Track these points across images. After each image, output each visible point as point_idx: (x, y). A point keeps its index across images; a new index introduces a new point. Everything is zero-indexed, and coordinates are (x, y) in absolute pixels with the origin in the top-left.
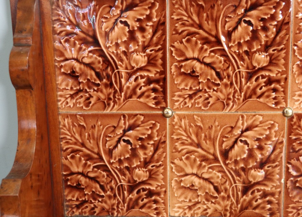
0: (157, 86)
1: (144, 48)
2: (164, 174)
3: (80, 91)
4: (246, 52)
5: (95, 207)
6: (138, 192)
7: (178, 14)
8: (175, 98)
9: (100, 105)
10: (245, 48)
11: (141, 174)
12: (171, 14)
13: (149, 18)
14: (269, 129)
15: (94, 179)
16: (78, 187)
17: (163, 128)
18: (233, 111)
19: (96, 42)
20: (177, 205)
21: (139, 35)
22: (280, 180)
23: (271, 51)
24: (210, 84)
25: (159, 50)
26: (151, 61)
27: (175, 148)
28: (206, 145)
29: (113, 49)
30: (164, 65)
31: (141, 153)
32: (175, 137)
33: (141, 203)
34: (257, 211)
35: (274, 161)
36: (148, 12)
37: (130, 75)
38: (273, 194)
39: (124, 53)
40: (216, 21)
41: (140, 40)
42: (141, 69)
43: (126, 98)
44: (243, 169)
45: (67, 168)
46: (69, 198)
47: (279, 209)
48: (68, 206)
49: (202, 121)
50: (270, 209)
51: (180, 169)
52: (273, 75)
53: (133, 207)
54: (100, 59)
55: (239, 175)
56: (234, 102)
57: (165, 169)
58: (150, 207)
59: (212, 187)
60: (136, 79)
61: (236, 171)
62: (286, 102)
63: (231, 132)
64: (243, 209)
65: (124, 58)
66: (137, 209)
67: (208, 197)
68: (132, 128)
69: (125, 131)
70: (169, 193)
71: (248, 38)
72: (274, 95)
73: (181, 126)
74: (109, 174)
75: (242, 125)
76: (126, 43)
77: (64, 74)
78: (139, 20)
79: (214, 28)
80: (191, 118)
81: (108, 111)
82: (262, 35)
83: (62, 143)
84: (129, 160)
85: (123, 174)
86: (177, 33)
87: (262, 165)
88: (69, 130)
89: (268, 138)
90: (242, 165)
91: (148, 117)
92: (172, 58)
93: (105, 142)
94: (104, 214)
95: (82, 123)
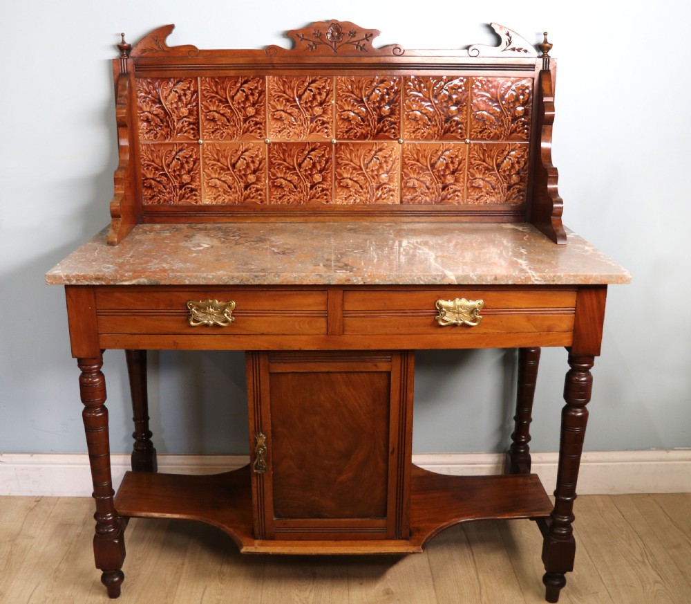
0: (194, 127)
1: (187, 105)
2: (200, 178)
3: (151, 130)
4: (243, 107)
5: (161, 199)
6: (185, 189)
7: (205, 86)
8: (205, 134)
9: (162, 138)
10: (242, 105)
11: (186, 178)
12: (201, 86)
13: (189, 88)
14: (257, 151)
15: (159, 182)
16: (151, 187)
17: (198, 151)
18: (237, 141)
19: (160, 102)
20: (208, 197)
21: (183, 98)
22: (265, 181)
23: (256, 106)
24: (224, 125)
25: (195, 106)
26: (191, 112)
27: (205, 162)
28: (223, 160)
29: (170, 106)
30: (198, 115)
31: (186, 166)
32: (205, 156)
33: (187, 196)
34: (253, 200)
35: (261, 170)
36: (188, 85)
37: (179, 120)
38: (262, 190)
39: (176, 108)
40: (225, 90)
41: (185, 101)
42: (185, 117)
43: (177, 134)
44: (244, 175)
45: (144, 176)
46: (145, 194)
47: (266, 199)
48: (145, 199)
49: (220, 147)
50: (261, 199)
51: (208, 175)
52: (258, 120)
54: (163, 112)
55: (242, 178)
56: (237, 135)
57: (200, 175)
58: (192, 199)
59: (227, 186)
60: (183, 123)
61: (240, 176)
62: (266, 135)
63: (236, 153)
64: (245, 199)
65: (176, 111)
66: (183, 200)
67: (225, 192)
68: (180, 150)
69: (177, 153)
70: (202, 190)
71: (243, 100)
72: (259, 131)
73: (208, 150)
74: (168, 179)
75: (242, 148)
76: (177, 102)
77: (143, 120)
78: (183, 90)
79: (224, 94)
80: (213, 145)
81: (167, 141)
82: (251, 98)
83: (142, 160)
84: (179, 170)
85: (176, 179)
86: (205, 97)
87: (254, 172)
88: (145, 153)
89: (257, 156)
90: (243, 172)
91: (189, 145)
92: (202, 110)
93: (166, 159)
94: (166, 203)
95: (153, 149)
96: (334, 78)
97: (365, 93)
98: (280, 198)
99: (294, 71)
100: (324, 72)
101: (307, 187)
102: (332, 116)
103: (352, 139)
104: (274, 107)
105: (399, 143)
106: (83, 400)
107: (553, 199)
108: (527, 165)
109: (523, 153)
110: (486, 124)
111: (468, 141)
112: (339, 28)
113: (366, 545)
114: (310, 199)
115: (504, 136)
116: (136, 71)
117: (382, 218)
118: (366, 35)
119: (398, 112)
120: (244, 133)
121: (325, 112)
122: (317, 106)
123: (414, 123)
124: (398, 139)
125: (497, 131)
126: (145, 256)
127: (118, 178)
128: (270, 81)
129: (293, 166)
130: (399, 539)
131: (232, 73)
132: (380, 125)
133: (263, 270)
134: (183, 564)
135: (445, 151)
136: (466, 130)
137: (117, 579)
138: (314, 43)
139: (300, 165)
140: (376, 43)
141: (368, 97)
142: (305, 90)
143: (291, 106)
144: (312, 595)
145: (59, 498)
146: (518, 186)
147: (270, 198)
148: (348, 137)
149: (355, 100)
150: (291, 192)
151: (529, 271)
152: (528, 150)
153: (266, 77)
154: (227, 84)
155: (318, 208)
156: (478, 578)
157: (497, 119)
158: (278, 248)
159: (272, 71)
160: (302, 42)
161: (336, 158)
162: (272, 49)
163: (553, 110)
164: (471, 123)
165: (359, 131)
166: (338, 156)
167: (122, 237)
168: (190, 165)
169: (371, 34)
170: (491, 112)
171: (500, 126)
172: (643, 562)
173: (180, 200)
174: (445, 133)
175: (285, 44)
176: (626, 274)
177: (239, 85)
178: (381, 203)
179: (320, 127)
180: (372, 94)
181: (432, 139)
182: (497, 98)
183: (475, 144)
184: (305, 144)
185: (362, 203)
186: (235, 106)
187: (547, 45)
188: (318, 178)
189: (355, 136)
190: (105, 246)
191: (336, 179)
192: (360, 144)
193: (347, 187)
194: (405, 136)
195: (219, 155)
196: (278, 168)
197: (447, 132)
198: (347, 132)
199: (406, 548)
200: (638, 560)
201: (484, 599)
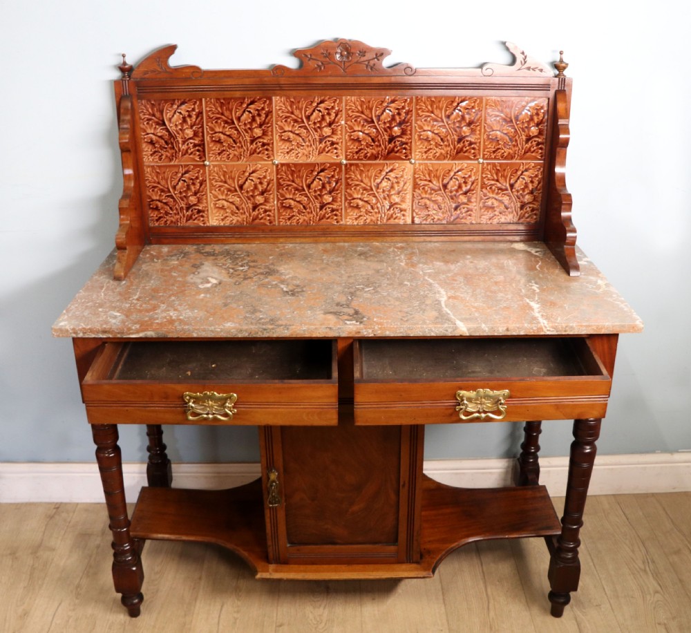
0: (200, 148)
1: (192, 127)
2: (206, 199)
3: (156, 152)
4: (249, 129)
5: (167, 220)
6: (192, 211)
7: (210, 107)
8: (210, 155)
9: (167, 160)
10: (249, 126)
11: (193, 200)
12: (206, 107)
13: (193, 110)
14: (265, 172)
15: (166, 204)
16: (157, 209)
17: (204, 172)
18: (244, 162)
19: (164, 124)
20: (215, 218)
21: (188, 119)
22: (273, 202)
23: (263, 127)
24: (230, 147)
25: (200, 127)
26: (196, 134)
27: (212, 184)
28: (230, 181)
29: (174, 128)
30: (203, 136)
31: (192, 187)
32: (212, 178)
33: (194, 217)
34: (262, 221)
35: (269, 191)
36: (193, 107)
37: (184, 143)
38: (270, 211)
39: (181, 130)
40: (231, 111)
41: (189, 122)
42: (190, 138)
43: (182, 155)
44: (252, 196)
45: (150, 197)
46: (152, 215)
47: (275, 220)
48: (152, 220)
49: (227, 168)
50: (269, 220)
51: (215, 197)
52: (265, 141)
53: (189, 220)
54: (167, 133)
55: (249, 199)
56: (244, 157)
57: (207, 197)
58: (199, 220)
59: (234, 207)
60: (188, 145)
61: (248, 197)
62: (274, 156)
63: (243, 174)
64: (254, 220)
65: (180, 132)
66: (191, 221)
67: (233, 213)
68: (186, 172)
69: (183, 175)
70: (210, 211)
71: (250, 121)
72: (266, 152)
73: (214, 171)
74: (175, 200)
75: (250, 170)
76: (181, 124)
78: (188, 111)
79: (230, 115)
80: (220, 166)
81: (172, 163)
82: (257, 119)
83: (147, 182)
84: (185, 191)
85: (183, 200)
86: (210, 118)
87: (262, 193)
88: (150, 175)
89: (265, 177)
90: (251, 194)
91: (196, 166)
92: (208, 132)
93: (171, 181)
94: (173, 225)
95: (158, 171)
96: (344, 98)
97: (375, 113)
98: (289, 219)
99: (302, 92)
100: (332, 92)
101: (317, 208)
102: (341, 137)
103: (362, 160)
104: (281, 128)
105: (411, 163)
106: (96, 441)
107: (567, 229)
108: (541, 185)
109: (536, 173)
110: (499, 144)
111: (481, 161)
112: (349, 48)
113: (377, 570)
114: (320, 220)
115: (518, 155)
116: (139, 93)
117: (393, 238)
118: (376, 55)
119: (409, 132)
120: (251, 154)
121: (334, 132)
122: (325, 126)
123: (426, 143)
124: (409, 159)
125: (510, 151)
126: (153, 298)
127: (123, 208)
128: (277, 101)
129: (302, 187)
130: (410, 562)
131: (238, 94)
132: (391, 146)
133: (272, 321)
134: (200, 578)
135: (458, 171)
136: (479, 150)
137: (136, 601)
138: (322, 63)
139: (309, 186)
140: (386, 62)
141: (379, 117)
142: (314, 111)
143: (299, 127)
144: (326, 612)
145: (77, 504)
146: (532, 206)
147: (279, 218)
148: (358, 157)
149: (366, 121)
150: (300, 212)
151: (541, 320)
152: (542, 169)
153: (273, 98)
154: (233, 105)
155: (328, 228)
156: (486, 591)
157: (511, 140)
158: (288, 284)
159: (278, 92)
160: (310, 62)
161: (347, 179)
162: (278, 70)
163: (568, 133)
164: (484, 142)
165: (370, 151)
166: (348, 176)
167: (128, 269)
168: (197, 186)
169: (381, 54)
170: (505, 132)
171: (514, 146)
172: (645, 571)
173: (187, 220)
174: (457, 153)
175: (292, 63)
176: (637, 322)
177: (245, 106)
178: (392, 223)
179: (330, 148)
180: (382, 113)
181: (444, 159)
182: (510, 118)
183: (488, 164)
184: (313, 165)
185: (372, 223)
186: (241, 128)
187: (563, 65)
188: (328, 199)
189: (365, 157)
190: (111, 282)
191: (346, 199)
192: (371, 165)
193: (357, 207)
194: (416, 156)
195: (226, 176)
196: (287, 189)
197: (460, 152)
198: (357, 153)
199: (417, 573)
200: (640, 569)
201: (492, 614)
